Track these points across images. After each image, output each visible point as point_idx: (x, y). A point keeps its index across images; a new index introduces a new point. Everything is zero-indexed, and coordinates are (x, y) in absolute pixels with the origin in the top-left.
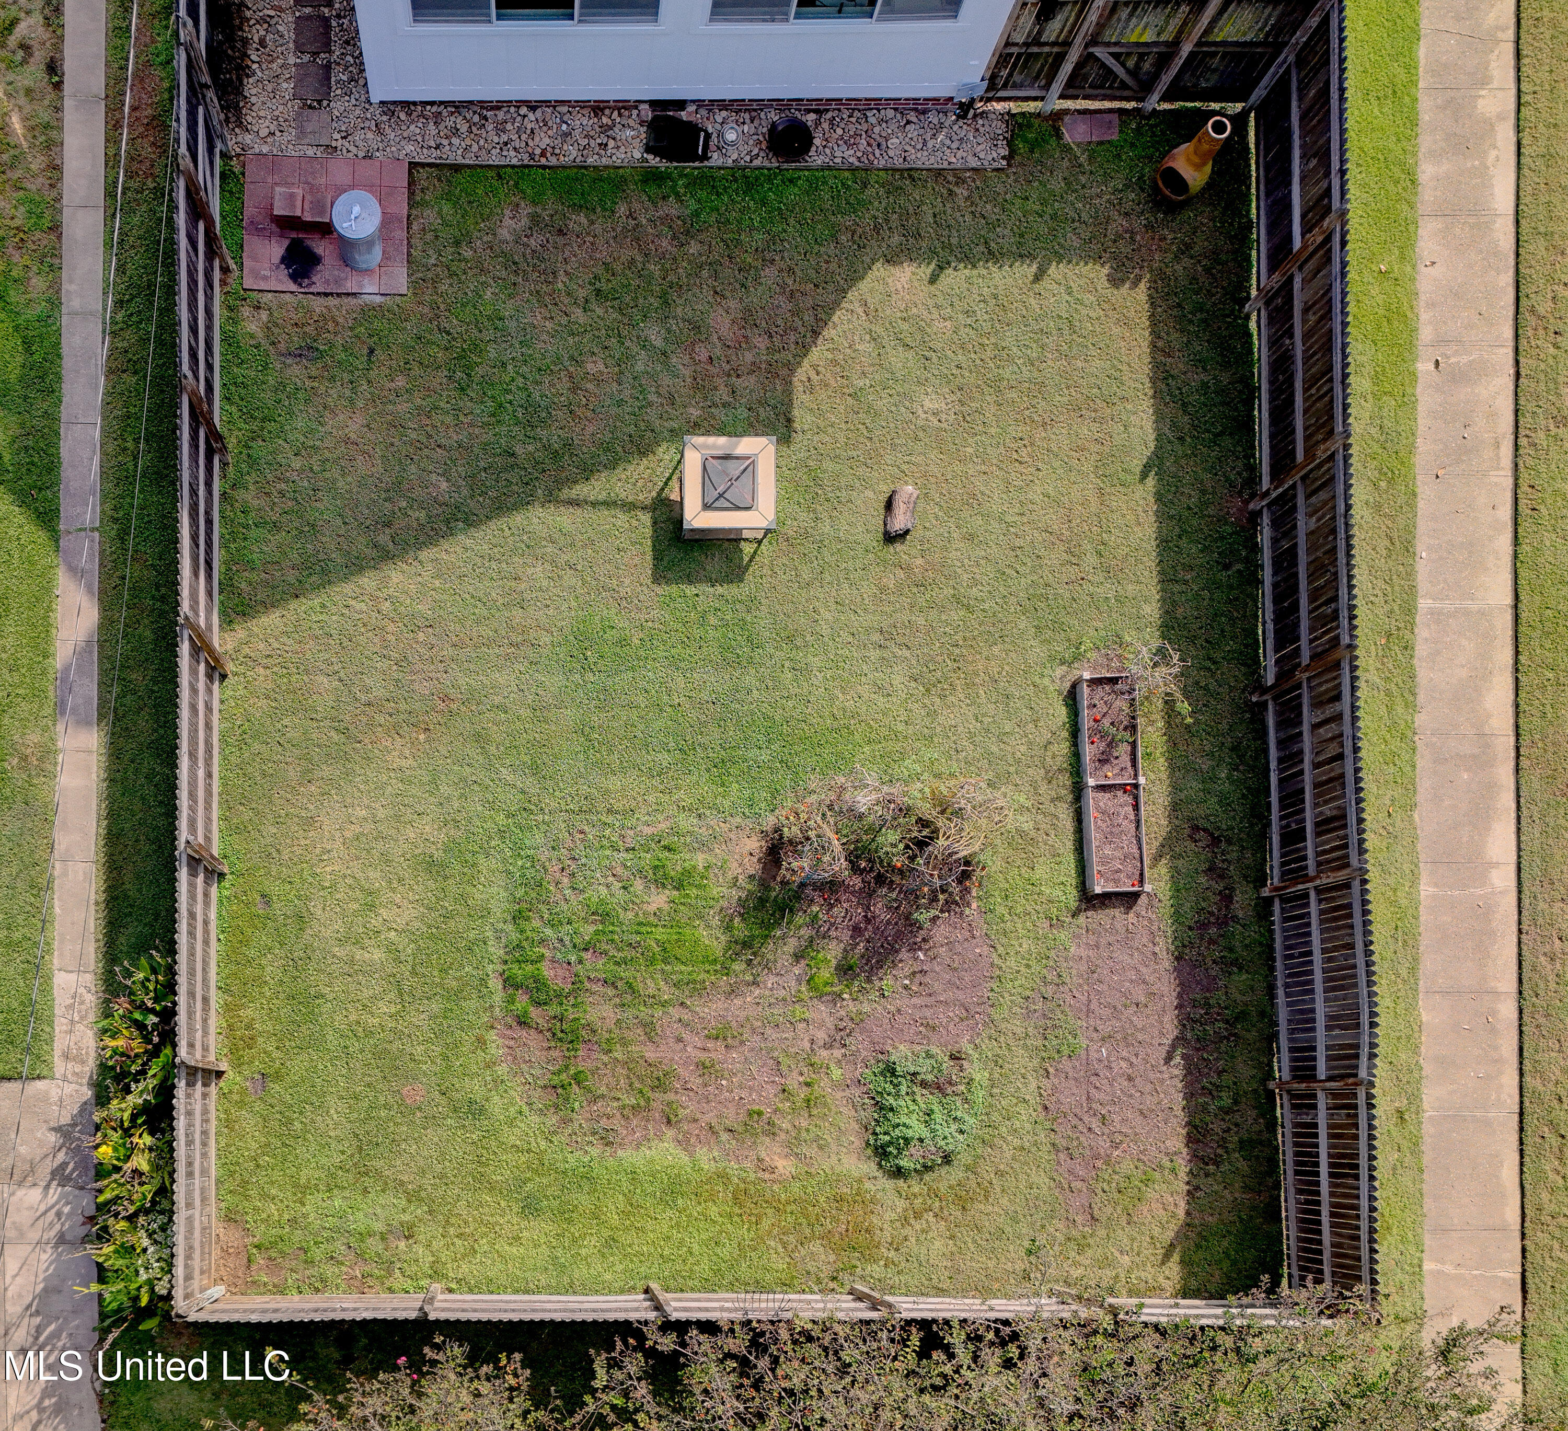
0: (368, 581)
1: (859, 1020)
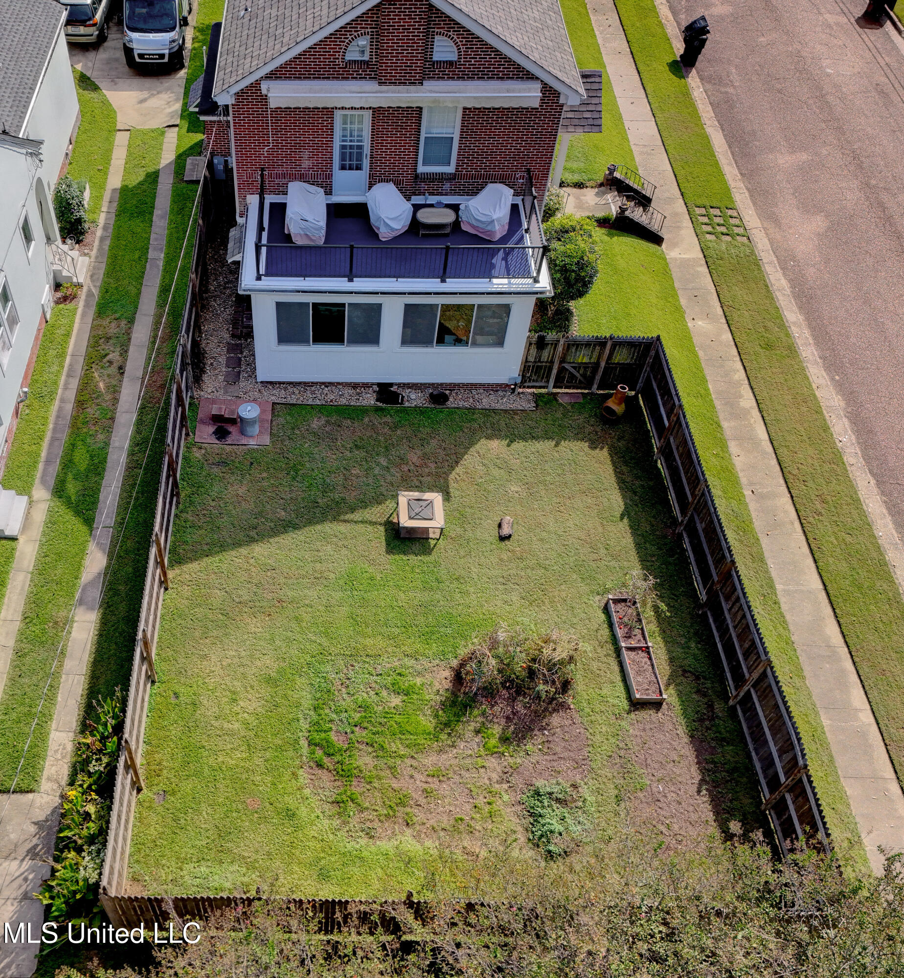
0: (243, 551)
1: (516, 769)
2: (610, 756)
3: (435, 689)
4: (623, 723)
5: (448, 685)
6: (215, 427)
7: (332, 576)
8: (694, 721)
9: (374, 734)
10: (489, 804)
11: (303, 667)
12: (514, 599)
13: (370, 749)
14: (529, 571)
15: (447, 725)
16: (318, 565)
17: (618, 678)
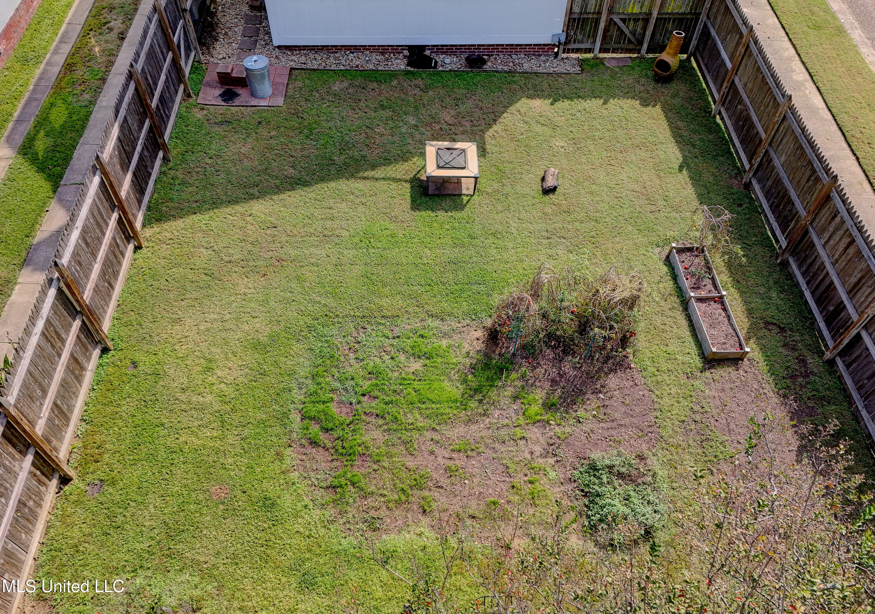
2: (683, 422)
3: (464, 351)
4: (697, 383)
5: (479, 346)
6: (223, 90)
7: (345, 233)
8: (784, 378)
9: (386, 403)
10: (531, 482)
11: (302, 331)
12: (560, 252)
13: (381, 422)
14: (577, 224)
15: (476, 391)
16: (329, 223)
17: (686, 333)
